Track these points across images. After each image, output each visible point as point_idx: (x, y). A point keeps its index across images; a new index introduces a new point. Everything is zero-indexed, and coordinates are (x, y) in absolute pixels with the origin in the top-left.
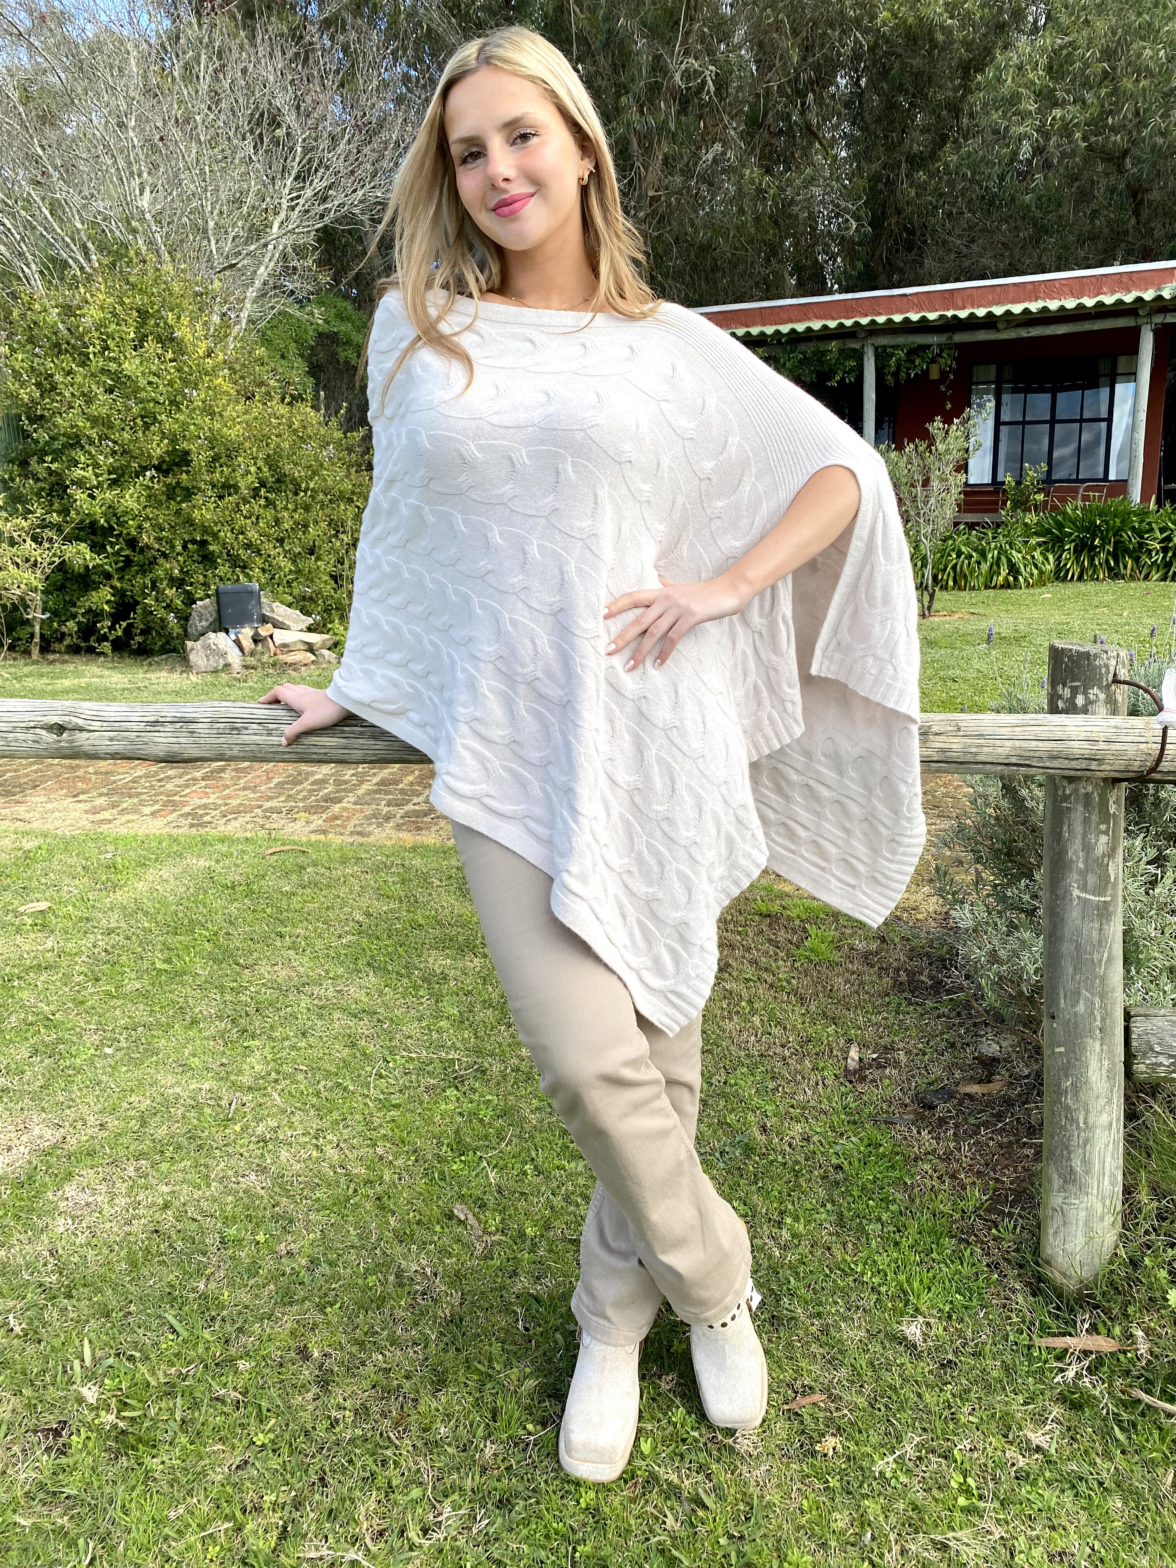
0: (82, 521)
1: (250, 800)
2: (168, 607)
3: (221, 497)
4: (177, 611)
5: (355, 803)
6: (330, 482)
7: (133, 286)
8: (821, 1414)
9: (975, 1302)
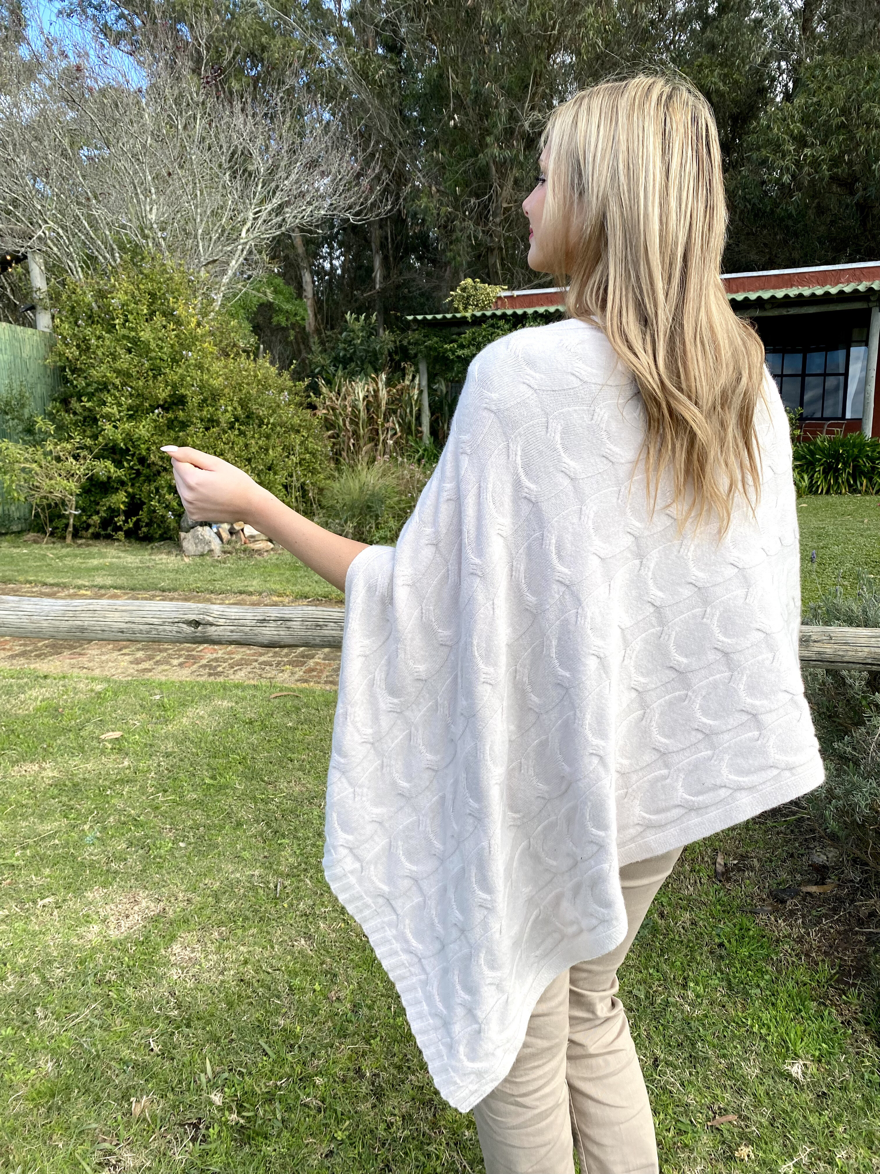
0: (106, 445)
1: (249, 655)
2: (168, 507)
3: (207, 429)
4: (173, 510)
5: (324, 659)
6: (284, 419)
7: (146, 276)
8: (736, 1130)
9: (837, 1050)
